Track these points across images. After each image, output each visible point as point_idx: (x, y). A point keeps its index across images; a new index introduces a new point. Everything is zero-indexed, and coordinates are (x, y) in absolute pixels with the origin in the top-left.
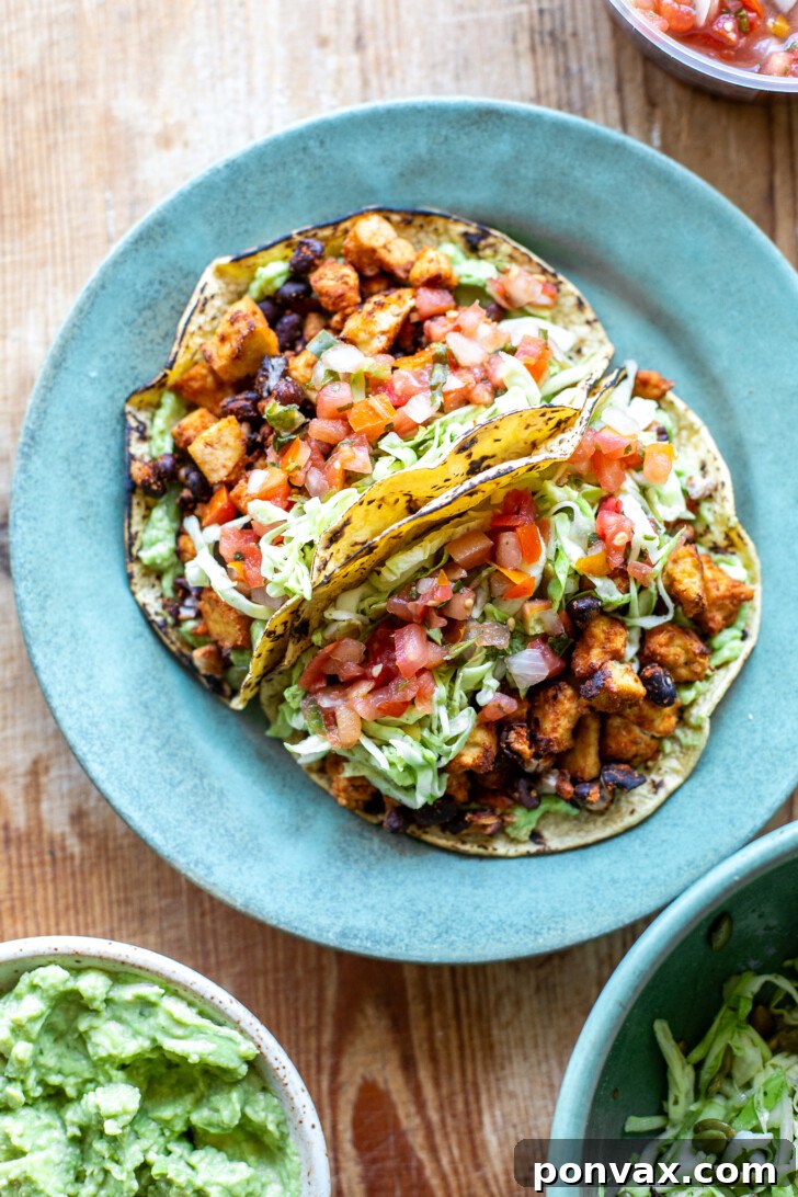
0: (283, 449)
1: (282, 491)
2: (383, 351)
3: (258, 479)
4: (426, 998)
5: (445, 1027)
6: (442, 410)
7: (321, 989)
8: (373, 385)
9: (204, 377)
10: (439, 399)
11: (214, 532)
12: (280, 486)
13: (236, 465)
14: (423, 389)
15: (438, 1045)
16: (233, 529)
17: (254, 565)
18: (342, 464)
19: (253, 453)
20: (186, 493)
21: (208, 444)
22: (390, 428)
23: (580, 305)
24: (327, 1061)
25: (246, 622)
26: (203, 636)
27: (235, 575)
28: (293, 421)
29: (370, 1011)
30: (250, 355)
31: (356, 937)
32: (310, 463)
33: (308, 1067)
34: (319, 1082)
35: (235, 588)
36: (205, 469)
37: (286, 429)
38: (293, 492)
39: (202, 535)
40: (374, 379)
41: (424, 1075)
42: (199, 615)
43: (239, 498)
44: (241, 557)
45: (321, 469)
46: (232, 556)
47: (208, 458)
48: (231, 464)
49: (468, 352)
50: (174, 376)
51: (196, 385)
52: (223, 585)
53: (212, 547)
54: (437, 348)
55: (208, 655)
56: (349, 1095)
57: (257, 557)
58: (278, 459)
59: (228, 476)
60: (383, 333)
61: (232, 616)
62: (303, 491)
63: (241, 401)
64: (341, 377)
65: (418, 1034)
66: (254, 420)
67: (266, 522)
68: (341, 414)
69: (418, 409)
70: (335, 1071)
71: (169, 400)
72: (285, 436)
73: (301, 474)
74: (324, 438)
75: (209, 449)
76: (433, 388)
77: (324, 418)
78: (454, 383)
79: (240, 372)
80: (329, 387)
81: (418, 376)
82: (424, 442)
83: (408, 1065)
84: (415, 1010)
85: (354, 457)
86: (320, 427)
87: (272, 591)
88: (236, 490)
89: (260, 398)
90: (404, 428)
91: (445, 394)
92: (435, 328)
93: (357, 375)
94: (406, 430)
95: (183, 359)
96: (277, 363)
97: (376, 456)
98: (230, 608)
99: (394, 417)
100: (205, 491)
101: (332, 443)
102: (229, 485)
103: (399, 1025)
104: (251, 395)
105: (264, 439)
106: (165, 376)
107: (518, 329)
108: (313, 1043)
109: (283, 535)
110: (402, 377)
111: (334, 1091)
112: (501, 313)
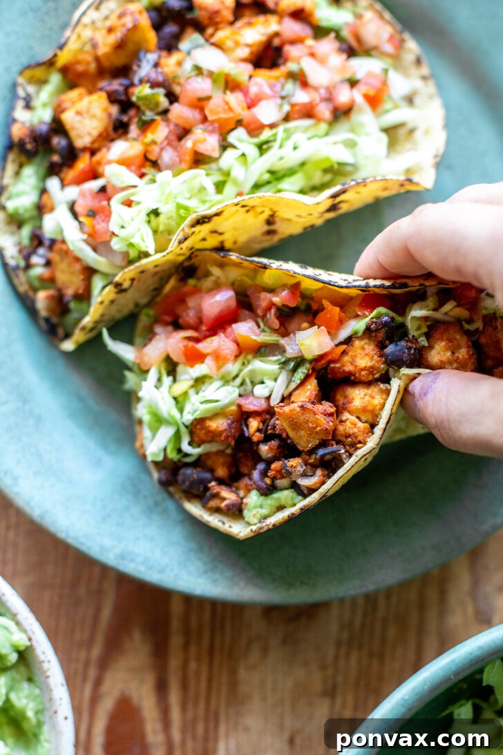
0: (145, 126)
1: (139, 161)
2: (245, 60)
3: (120, 148)
4: (187, 632)
5: (199, 660)
6: (287, 119)
7: (98, 609)
8: (231, 85)
9: (88, 63)
10: (286, 108)
11: (72, 192)
12: (136, 157)
13: (100, 136)
14: (274, 97)
15: (191, 674)
16: (90, 190)
17: (103, 221)
18: (194, 144)
19: (119, 129)
20: (56, 158)
21: (78, 113)
22: (239, 123)
23: (418, 62)
24: (92, 673)
25: (90, 272)
26: (50, 281)
27: (86, 229)
28: (157, 104)
29: (137, 635)
30: (130, 47)
31: (132, 561)
32: (166, 143)
33: (76, 674)
34: (82, 691)
35: (85, 241)
36: (73, 134)
37: (151, 110)
38: (148, 163)
39: (61, 193)
40: (233, 81)
41: (174, 698)
42: (48, 263)
43: (99, 163)
44: (92, 214)
45: (175, 148)
46: (85, 212)
47: (77, 125)
48: (95, 133)
49: (318, 75)
50: (64, 58)
51: (80, 68)
52: (75, 238)
53: (70, 204)
54: (292, 66)
55: (50, 298)
56: (107, 705)
57: (107, 214)
58: (139, 136)
59: (93, 143)
60: (248, 46)
61: (78, 267)
62: (155, 164)
63: (116, 85)
64: (205, 72)
65: (174, 663)
66: (124, 103)
67: (119, 184)
68: (200, 104)
69: (267, 112)
70: (98, 683)
71: (55, 79)
72: (149, 115)
73: (156, 149)
74: (182, 123)
75: (78, 118)
76: (283, 98)
77: (184, 105)
78: (302, 97)
79: (119, 61)
80: (193, 79)
81: (272, 87)
82: (267, 142)
83: (161, 688)
84: (176, 641)
85: (205, 140)
86: (180, 111)
87: (116, 245)
88: (98, 157)
89: (132, 85)
90: (253, 126)
91: (293, 105)
92: (292, 51)
93: (219, 75)
94: (254, 129)
95: (73, 46)
96: (152, 57)
97: (225, 146)
98: (78, 260)
99: (244, 114)
100: (71, 155)
101: (187, 126)
102: (93, 152)
103: (160, 653)
104: (125, 82)
105: (130, 120)
106: (55, 55)
107: (363, 67)
108: (83, 655)
109: (132, 198)
110: (256, 84)
111: (95, 699)
112: (351, 52)
